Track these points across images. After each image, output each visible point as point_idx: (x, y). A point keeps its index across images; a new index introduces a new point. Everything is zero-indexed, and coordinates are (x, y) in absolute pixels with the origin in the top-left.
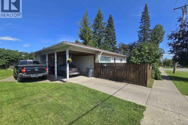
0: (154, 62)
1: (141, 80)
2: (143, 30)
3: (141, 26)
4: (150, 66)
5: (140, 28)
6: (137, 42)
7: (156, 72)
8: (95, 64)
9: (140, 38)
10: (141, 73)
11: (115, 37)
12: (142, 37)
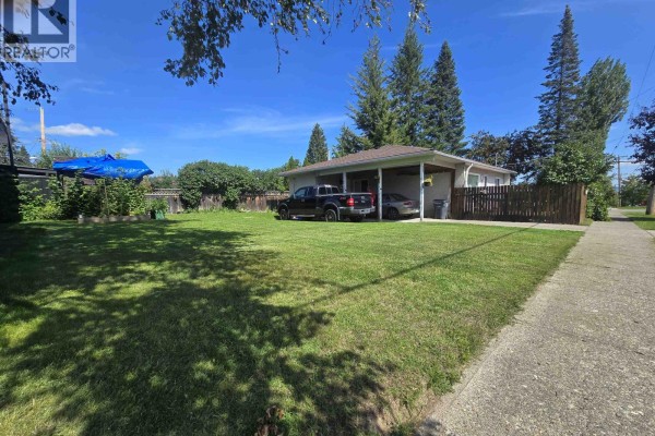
0: (593, 181)
1: (568, 213)
2: (555, 93)
3: (548, 77)
4: (586, 188)
5: (547, 85)
6: (536, 127)
7: (597, 203)
8: (454, 191)
9: (545, 117)
10: (569, 201)
11: (460, 115)
12: (552, 111)
